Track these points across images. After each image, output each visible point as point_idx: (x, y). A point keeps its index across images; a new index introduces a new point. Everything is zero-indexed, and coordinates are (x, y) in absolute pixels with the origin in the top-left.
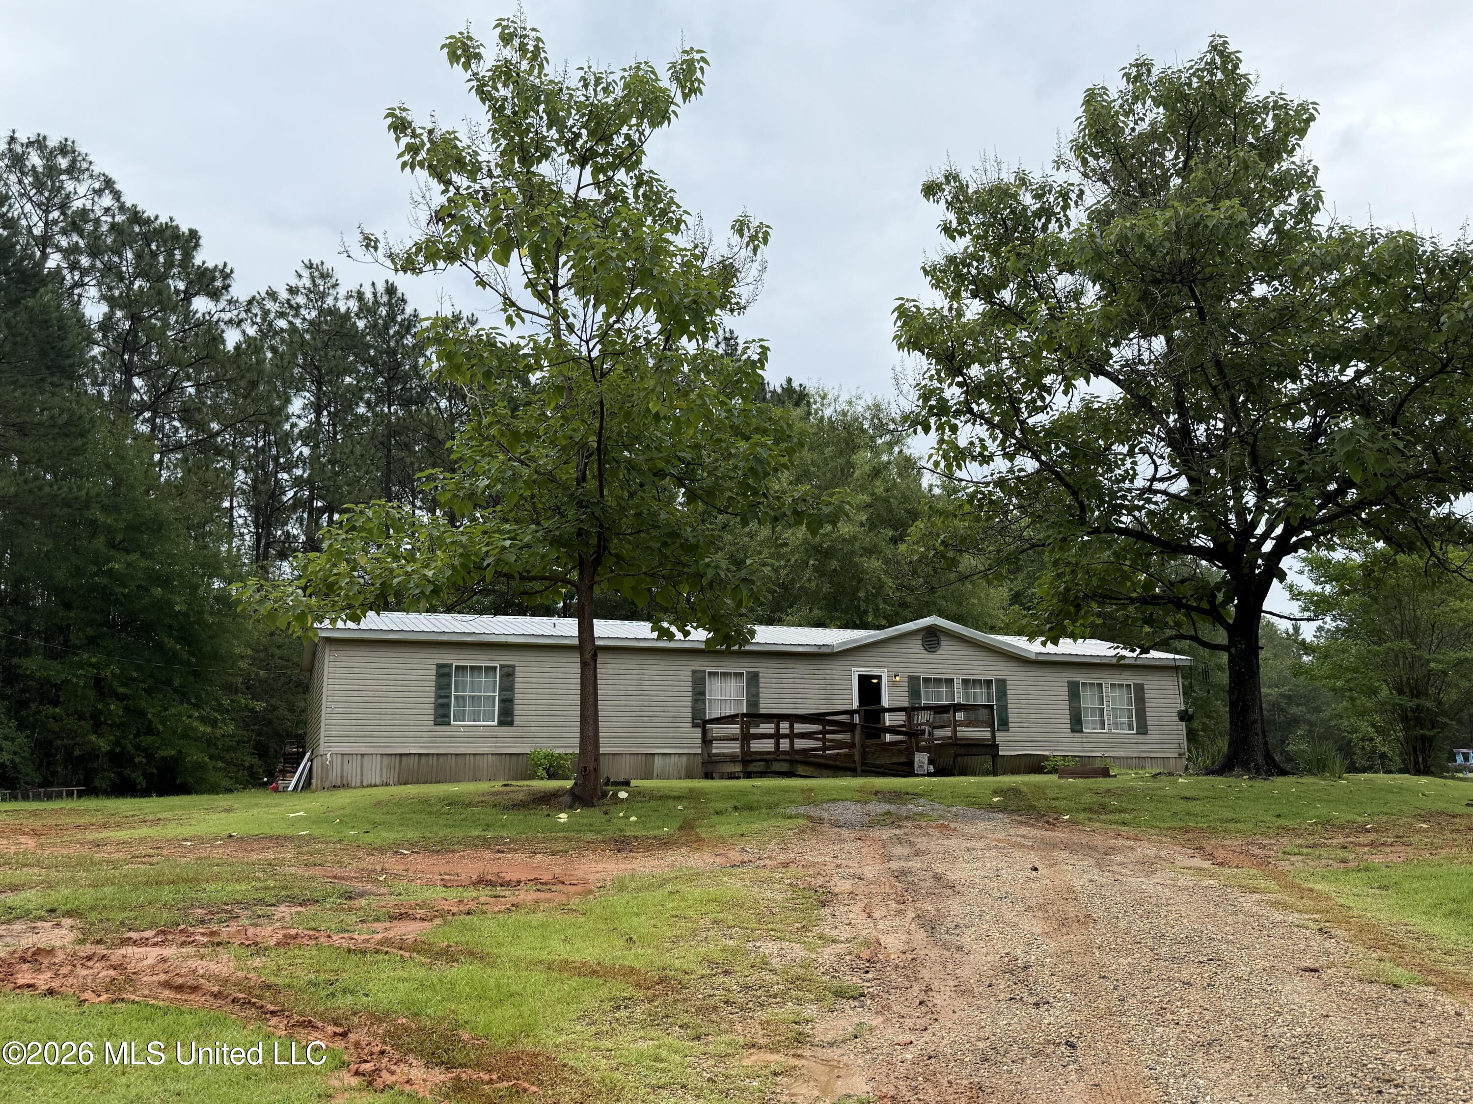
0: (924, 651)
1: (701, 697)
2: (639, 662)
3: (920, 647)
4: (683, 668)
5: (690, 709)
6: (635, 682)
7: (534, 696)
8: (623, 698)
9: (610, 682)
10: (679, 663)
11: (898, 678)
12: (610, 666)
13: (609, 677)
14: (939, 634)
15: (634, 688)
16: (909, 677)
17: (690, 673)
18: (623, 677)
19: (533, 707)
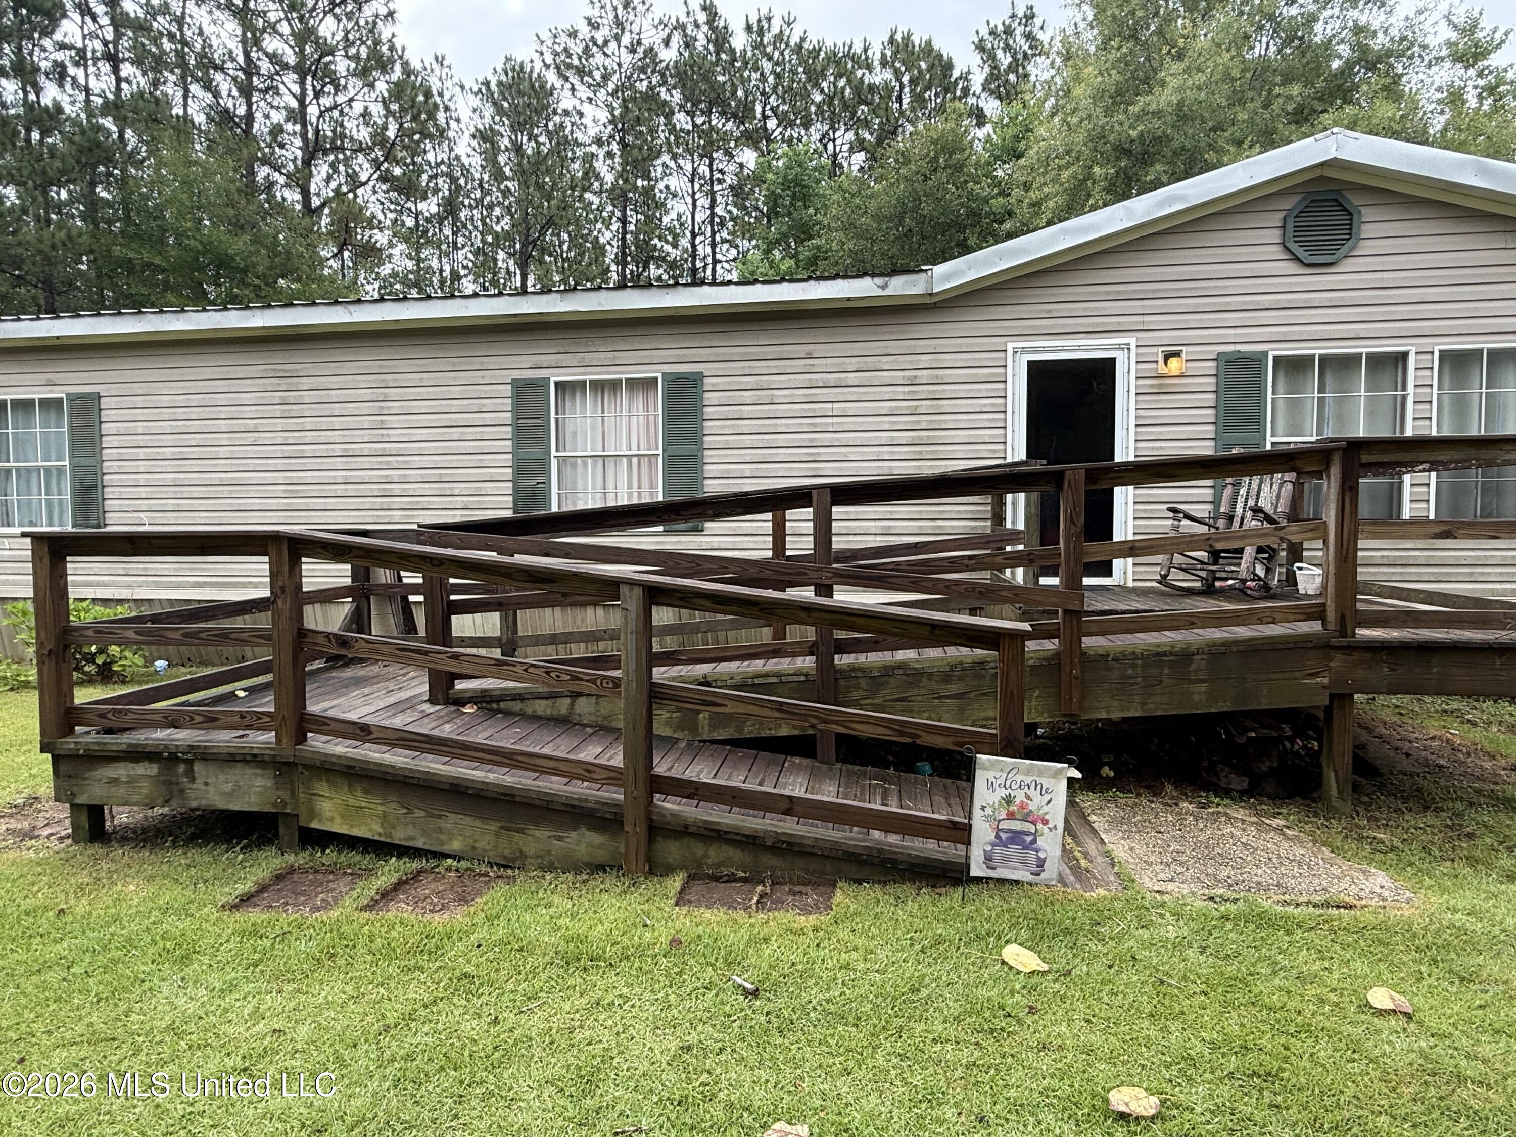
0: (1292, 267)
1: (535, 452)
2: (375, 366)
3: (1276, 252)
4: (489, 377)
5: (508, 487)
6: (367, 421)
7: (142, 466)
8: (339, 462)
9: (309, 423)
10: (476, 363)
11: (1174, 364)
12: (306, 383)
13: (307, 410)
14: (1355, 200)
15: (366, 435)
16: (1219, 358)
17: (507, 390)
18: (337, 409)
19: (142, 492)
